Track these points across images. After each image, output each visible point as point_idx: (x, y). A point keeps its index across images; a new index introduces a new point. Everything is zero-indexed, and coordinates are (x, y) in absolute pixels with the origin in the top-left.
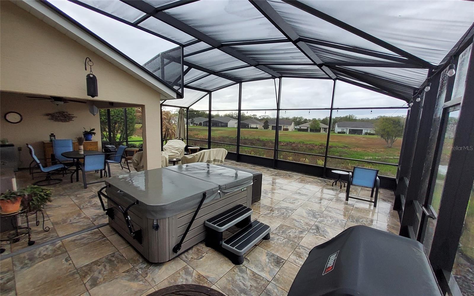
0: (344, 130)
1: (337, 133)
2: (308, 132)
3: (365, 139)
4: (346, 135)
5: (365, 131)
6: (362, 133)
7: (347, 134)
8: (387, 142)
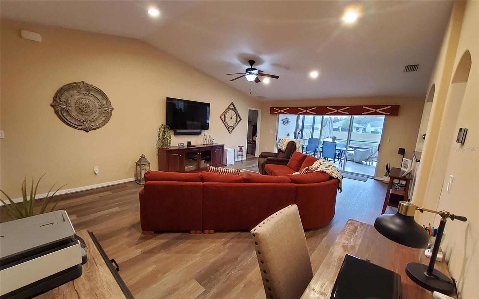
0: (377, 129)
1: (370, 132)
2: (339, 131)
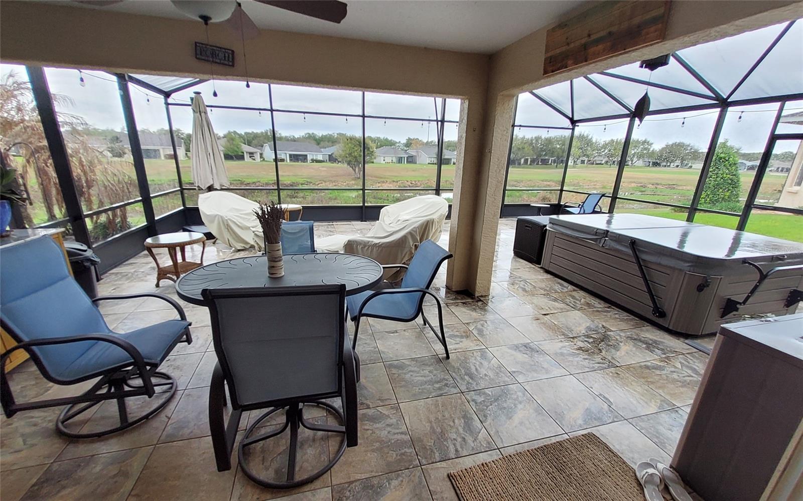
3: (325, 169)
4: (287, 163)
5: (310, 157)
6: (307, 160)
7: (287, 161)
8: (355, 170)
